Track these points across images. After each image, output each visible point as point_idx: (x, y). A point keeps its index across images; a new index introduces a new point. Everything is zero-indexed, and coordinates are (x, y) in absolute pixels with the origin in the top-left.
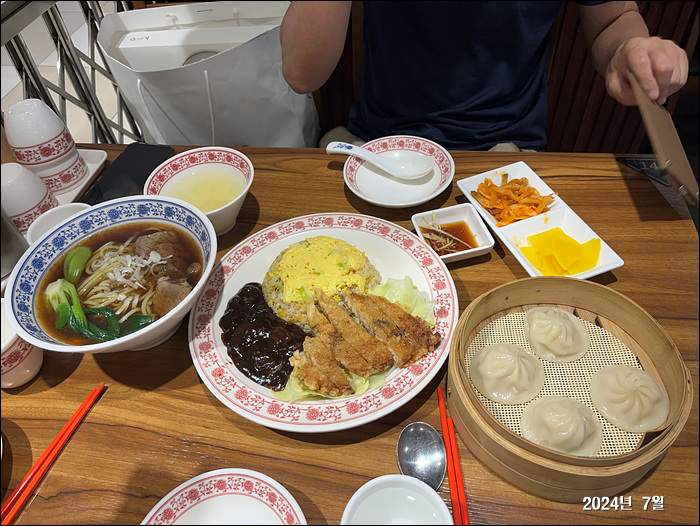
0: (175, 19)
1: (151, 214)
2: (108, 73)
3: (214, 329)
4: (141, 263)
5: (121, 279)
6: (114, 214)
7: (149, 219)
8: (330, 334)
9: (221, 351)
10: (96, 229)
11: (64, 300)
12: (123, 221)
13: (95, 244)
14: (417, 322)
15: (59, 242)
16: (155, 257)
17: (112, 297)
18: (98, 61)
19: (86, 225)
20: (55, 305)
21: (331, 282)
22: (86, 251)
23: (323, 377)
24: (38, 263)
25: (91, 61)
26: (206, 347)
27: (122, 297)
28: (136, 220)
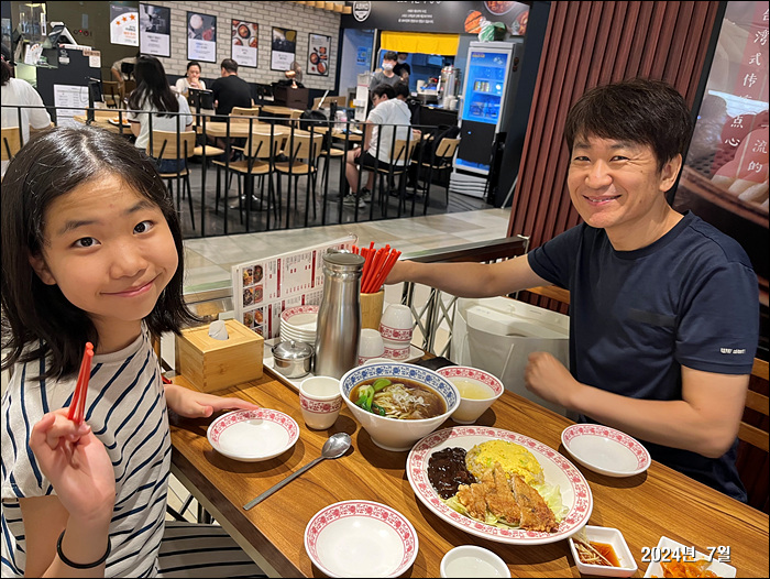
0: (513, 309)
1: (431, 382)
2: (451, 324)
3: (428, 454)
4: (412, 399)
5: (398, 400)
6: (413, 373)
7: (429, 385)
8: (490, 487)
9: (425, 465)
10: (399, 376)
11: (366, 394)
12: (415, 379)
13: (394, 382)
14: (549, 511)
15: (379, 371)
16: (421, 401)
17: (390, 406)
18: (450, 314)
19: (396, 370)
20: (361, 395)
21: (510, 466)
22: (390, 382)
23: (472, 499)
24: (364, 374)
25: (445, 311)
26: (418, 458)
27: (393, 408)
28: (421, 382)
